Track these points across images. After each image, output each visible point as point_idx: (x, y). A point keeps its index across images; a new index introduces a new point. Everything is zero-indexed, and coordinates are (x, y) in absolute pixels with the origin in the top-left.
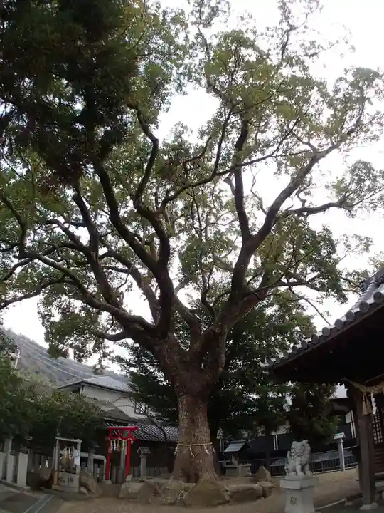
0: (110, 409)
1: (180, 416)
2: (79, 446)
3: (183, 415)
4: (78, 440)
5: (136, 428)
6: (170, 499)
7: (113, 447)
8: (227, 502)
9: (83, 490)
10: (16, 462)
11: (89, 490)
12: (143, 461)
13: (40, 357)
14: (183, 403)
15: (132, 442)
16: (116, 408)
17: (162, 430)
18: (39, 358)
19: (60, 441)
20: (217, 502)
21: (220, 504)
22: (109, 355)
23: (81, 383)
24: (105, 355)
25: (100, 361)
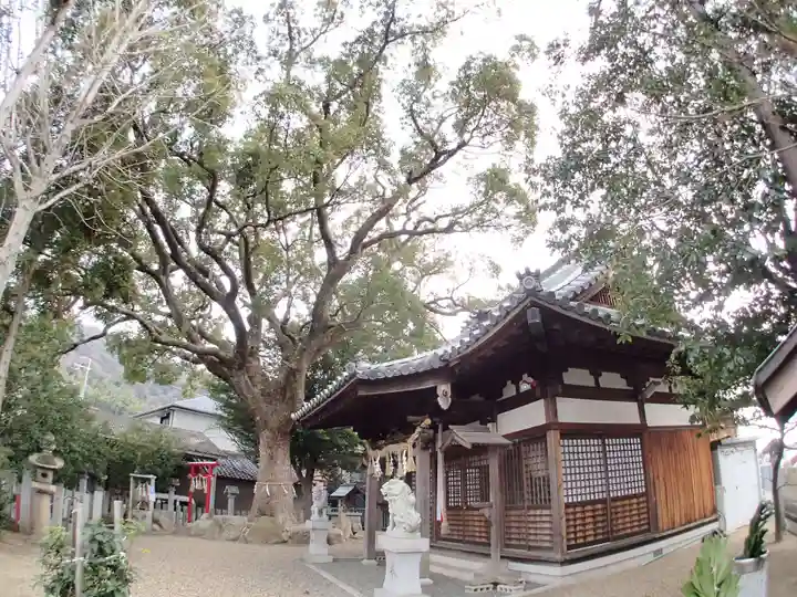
0: (198, 441)
2: (153, 482)
4: (151, 476)
6: (233, 534)
7: (195, 485)
8: (285, 542)
9: (156, 526)
10: (92, 499)
11: (160, 526)
12: (231, 502)
14: (264, 439)
16: (208, 439)
19: (134, 478)
20: (275, 540)
21: (277, 543)
23: (171, 407)
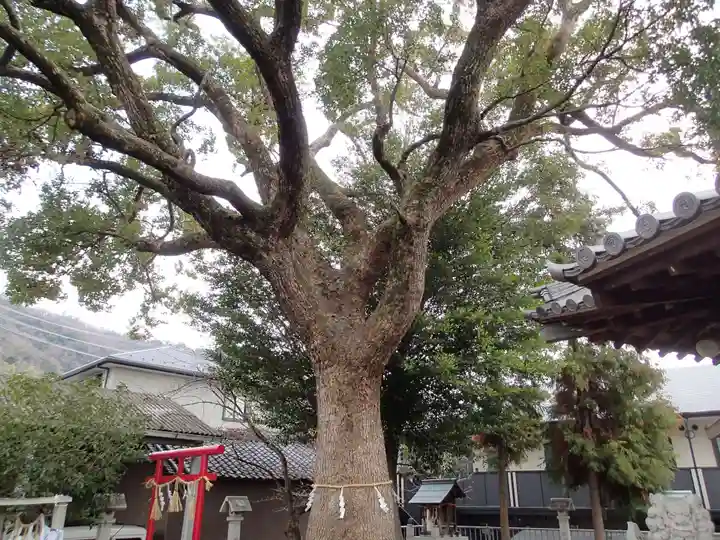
1: (320, 416)
3: (327, 413)
5: (221, 449)
12: (234, 530)
13: (18, 326)
14: (329, 384)
15: (209, 485)
16: (180, 408)
17: (279, 452)
18: (16, 331)
22: (165, 296)
23: (104, 362)
24: (156, 296)
25: (145, 309)
